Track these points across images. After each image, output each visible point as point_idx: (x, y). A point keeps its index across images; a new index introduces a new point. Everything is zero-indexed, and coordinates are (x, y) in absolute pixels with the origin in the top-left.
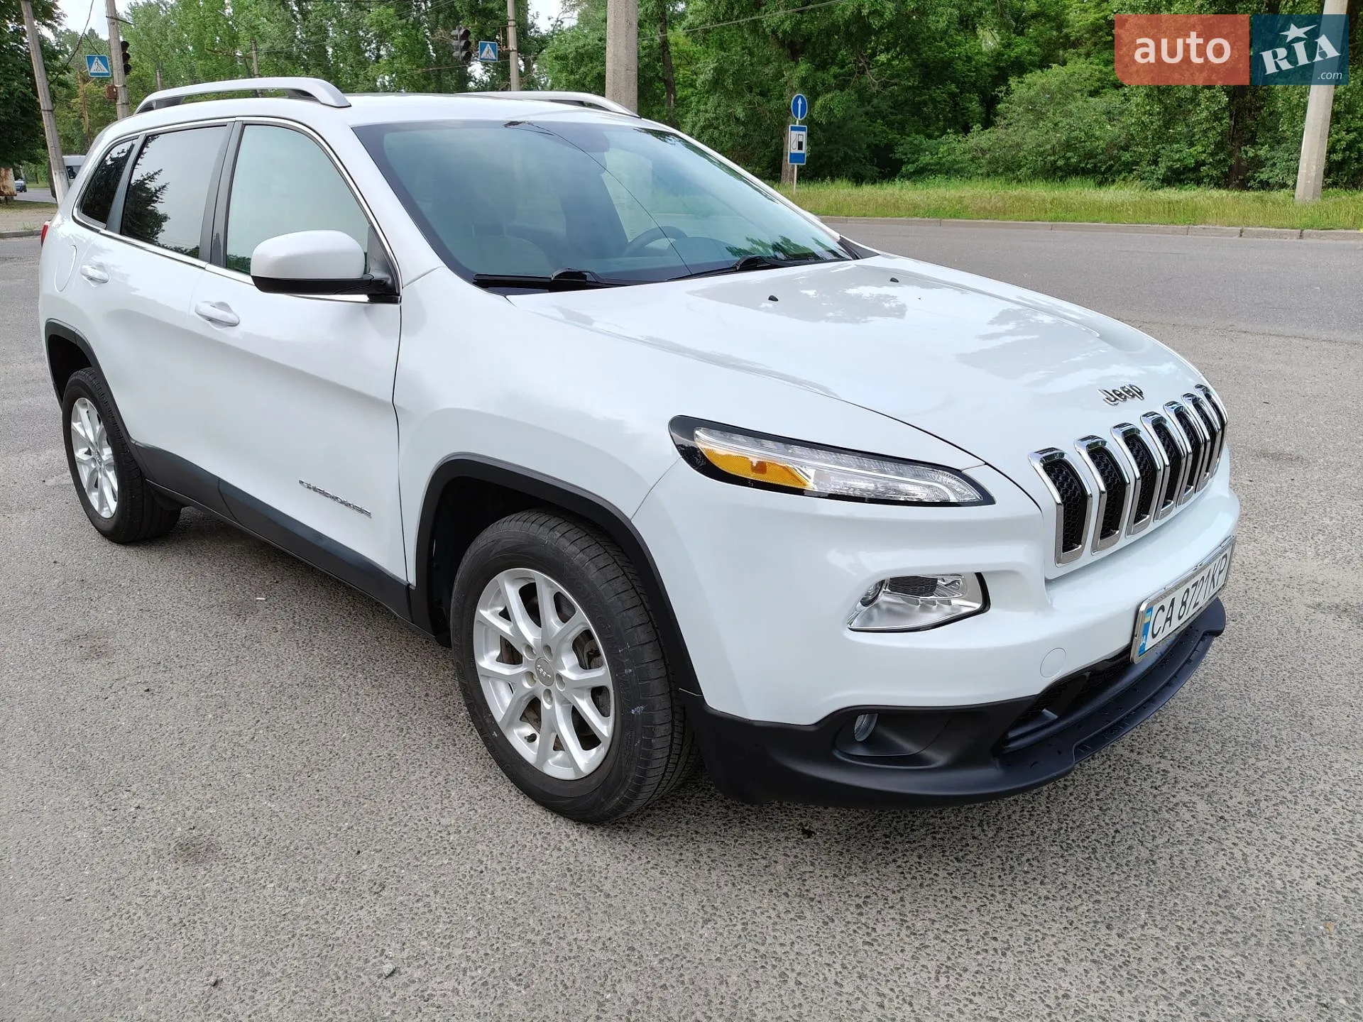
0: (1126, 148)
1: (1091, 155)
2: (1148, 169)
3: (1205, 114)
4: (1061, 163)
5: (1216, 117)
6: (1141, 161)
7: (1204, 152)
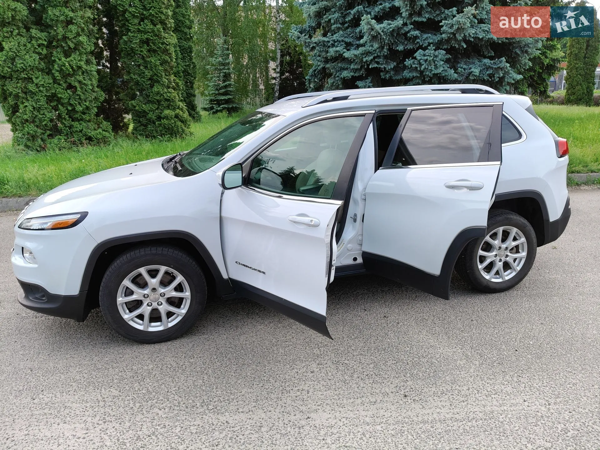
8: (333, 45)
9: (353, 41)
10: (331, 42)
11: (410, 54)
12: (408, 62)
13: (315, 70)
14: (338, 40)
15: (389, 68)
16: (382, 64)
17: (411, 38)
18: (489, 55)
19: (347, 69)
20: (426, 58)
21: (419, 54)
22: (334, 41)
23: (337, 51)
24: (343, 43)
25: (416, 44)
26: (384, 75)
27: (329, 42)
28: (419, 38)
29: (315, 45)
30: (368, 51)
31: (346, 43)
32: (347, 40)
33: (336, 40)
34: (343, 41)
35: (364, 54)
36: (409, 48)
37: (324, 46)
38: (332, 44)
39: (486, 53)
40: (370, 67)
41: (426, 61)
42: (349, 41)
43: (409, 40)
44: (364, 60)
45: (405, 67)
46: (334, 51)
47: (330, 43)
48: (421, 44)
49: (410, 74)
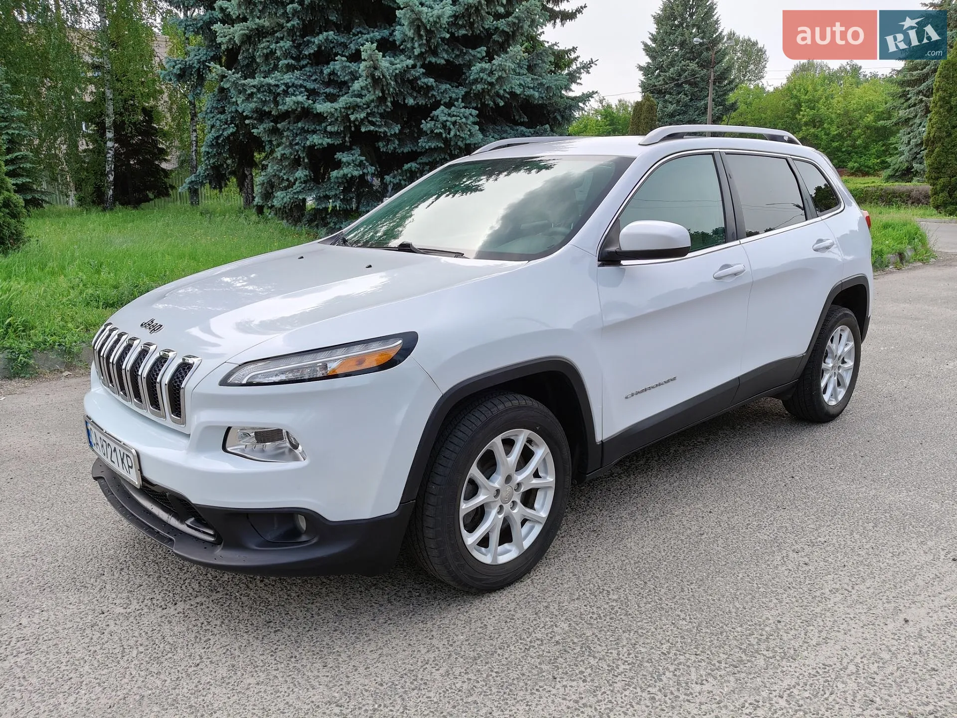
8: (286, 93)
9: (319, 88)
10: (283, 87)
11: (425, 112)
12: (426, 125)
13: (217, 138)
14: (293, 84)
15: (393, 133)
16: (380, 126)
17: (422, 87)
18: (522, 120)
19: (314, 132)
20: (454, 119)
21: (440, 112)
22: (286, 85)
23: (298, 103)
24: (303, 90)
25: (429, 98)
26: (384, 147)
27: (277, 86)
28: (433, 89)
29: (255, 90)
30: (355, 104)
31: (307, 90)
32: (310, 85)
33: (290, 84)
34: (301, 86)
35: (349, 108)
36: (420, 103)
37: (270, 91)
38: (284, 90)
39: (517, 117)
40: (363, 130)
41: (454, 123)
42: (312, 87)
43: (419, 92)
44: (352, 118)
45: (422, 133)
46: (294, 102)
47: (281, 89)
48: (439, 98)
49: (430, 144)
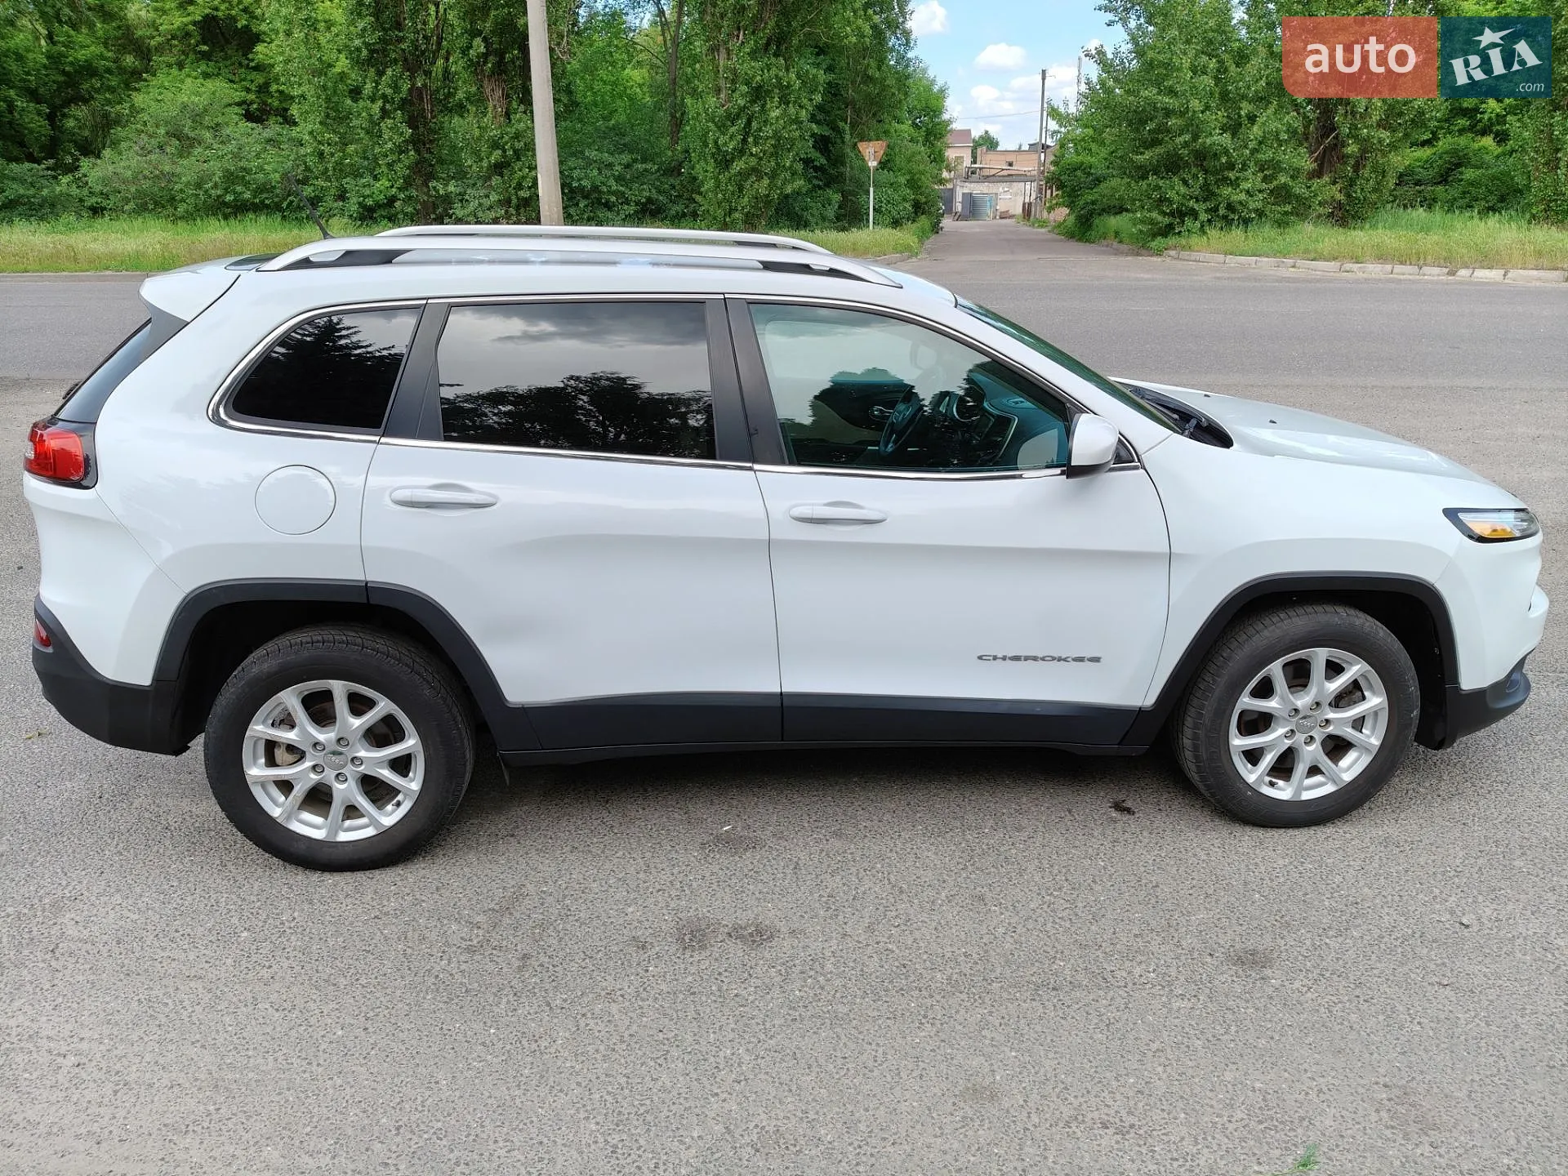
0: (304, 182)
1: (263, 188)
2: (336, 205)
3: (390, 145)
4: (229, 198)
5: (401, 151)
6: (324, 195)
7: (392, 187)
